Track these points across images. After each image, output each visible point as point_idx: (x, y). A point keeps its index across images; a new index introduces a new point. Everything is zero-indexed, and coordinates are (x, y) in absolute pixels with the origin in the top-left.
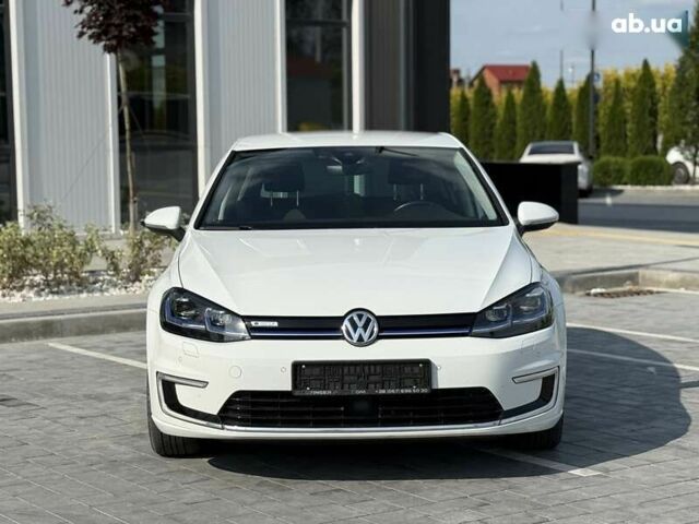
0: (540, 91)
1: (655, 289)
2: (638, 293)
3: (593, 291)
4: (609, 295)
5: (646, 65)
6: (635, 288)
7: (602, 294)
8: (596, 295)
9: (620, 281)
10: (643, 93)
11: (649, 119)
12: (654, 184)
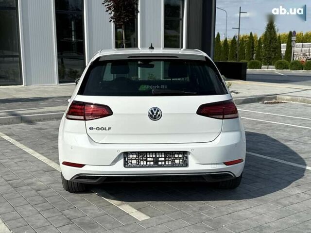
0: (220, 41)
1: (283, 101)
2: (279, 103)
3: (265, 102)
4: (269, 103)
5: (251, 33)
6: (276, 101)
7: (267, 103)
8: (265, 103)
9: (271, 99)
10: (250, 42)
11: (251, 50)
12: (256, 68)
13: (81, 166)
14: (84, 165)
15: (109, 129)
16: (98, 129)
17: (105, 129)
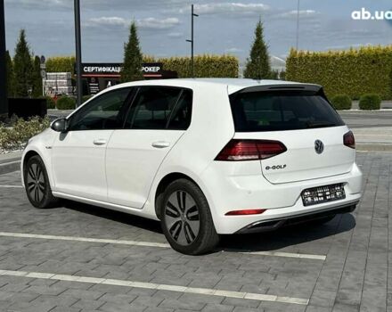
13: (260, 211)
14: (265, 210)
15: (285, 166)
16: (274, 167)
17: (280, 167)
